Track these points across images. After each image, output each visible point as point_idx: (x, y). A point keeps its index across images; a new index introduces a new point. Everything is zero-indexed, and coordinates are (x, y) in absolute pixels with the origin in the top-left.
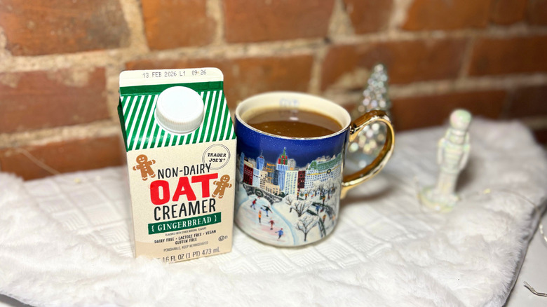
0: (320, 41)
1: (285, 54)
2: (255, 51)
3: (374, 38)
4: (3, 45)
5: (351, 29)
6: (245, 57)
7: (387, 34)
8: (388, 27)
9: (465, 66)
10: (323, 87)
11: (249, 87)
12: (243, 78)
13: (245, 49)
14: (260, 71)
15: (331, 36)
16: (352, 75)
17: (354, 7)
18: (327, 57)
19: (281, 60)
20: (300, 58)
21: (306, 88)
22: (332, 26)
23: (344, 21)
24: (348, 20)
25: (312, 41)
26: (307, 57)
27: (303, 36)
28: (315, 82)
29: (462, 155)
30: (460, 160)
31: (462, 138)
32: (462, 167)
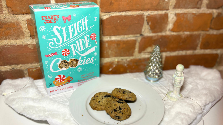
0: (138, 35)
1: (125, 40)
2: (113, 38)
3: (160, 34)
4: (29, 36)
5: (151, 31)
6: (110, 40)
7: (166, 33)
8: (166, 31)
9: (199, 45)
10: (140, 52)
11: (112, 51)
12: (109, 48)
13: (110, 38)
14: (116, 45)
15: (143, 33)
16: (152, 48)
17: (151, 23)
18: (141, 40)
19: (123, 41)
20: (131, 40)
21: (133, 52)
22: (143, 30)
23: (148, 28)
24: (149, 28)
25: (135, 35)
26: (134, 40)
27: (132, 34)
28: (137, 50)
29: (181, 81)
30: (180, 83)
31: (180, 75)
32: (181, 85)
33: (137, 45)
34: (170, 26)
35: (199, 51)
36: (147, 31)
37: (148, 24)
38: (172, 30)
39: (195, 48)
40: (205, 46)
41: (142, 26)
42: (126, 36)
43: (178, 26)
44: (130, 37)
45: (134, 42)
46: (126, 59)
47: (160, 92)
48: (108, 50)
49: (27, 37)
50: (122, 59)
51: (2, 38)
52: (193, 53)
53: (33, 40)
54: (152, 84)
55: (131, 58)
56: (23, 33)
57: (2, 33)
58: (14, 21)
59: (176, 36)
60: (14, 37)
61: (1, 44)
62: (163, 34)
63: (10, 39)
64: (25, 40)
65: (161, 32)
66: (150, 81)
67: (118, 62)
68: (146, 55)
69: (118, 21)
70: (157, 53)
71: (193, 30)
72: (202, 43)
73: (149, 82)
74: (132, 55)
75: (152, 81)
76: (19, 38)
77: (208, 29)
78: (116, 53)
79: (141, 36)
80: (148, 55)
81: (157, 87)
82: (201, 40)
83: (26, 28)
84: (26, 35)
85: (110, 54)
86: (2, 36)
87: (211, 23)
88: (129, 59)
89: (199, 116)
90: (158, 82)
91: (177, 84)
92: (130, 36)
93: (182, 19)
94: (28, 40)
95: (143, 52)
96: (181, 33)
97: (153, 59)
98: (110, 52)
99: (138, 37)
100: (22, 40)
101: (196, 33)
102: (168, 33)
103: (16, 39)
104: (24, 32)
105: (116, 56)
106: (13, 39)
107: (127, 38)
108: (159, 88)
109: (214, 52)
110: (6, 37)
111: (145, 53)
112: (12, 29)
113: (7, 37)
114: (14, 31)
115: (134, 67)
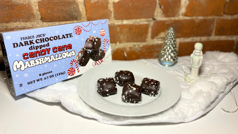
0: (151, 19)
1: (137, 24)
2: (125, 22)
3: (173, 18)
4: (40, 18)
5: (163, 15)
6: (122, 24)
7: (179, 18)
8: (179, 15)
9: (214, 31)
10: (153, 37)
11: (123, 36)
12: (121, 32)
13: (122, 22)
14: (128, 30)
15: (155, 18)
16: (165, 33)
17: (164, 7)
18: (154, 25)
19: (136, 25)
20: (143, 25)
21: (146, 37)
22: (156, 14)
23: (160, 12)
24: (162, 12)
25: (148, 19)
26: (146, 25)
27: (144, 18)
28: (149, 35)
29: (199, 60)
30: (199, 62)
31: (199, 53)
32: (200, 65)
33: (150, 30)
34: (183, 10)
35: (214, 38)
36: (159, 15)
37: (161, 7)
38: (185, 15)
39: (209, 35)
40: (220, 32)
41: (154, 9)
42: (138, 20)
43: (191, 10)
44: (142, 22)
45: (147, 26)
46: (139, 45)
47: (177, 75)
48: (119, 35)
49: (37, 19)
50: (134, 45)
51: (12, 20)
52: (208, 39)
53: (43, 23)
54: (168, 68)
55: (144, 44)
56: (33, 15)
57: (13, 14)
58: (25, 3)
59: (189, 20)
60: (24, 19)
61: (11, 26)
62: (177, 18)
63: (20, 21)
64: (35, 23)
65: (174, 16)
66: (164, 65)
67: (130, 48)
68: (159, 40)
69: (130, 4)
70: (172, 34)
71: (207, 15)
72: (216, 28)
73: (164, 67)
74: (145, 41)
75: (167, 66)
76: (30, 20)
77: (222, 14)
78: (128, 38)
79: (154, 20)
80: (161, 41)
81: (173, 71)
82: (215, 25)
83: (37, 10)
84: (36, 18)
85: (121, 39)
86: (12, 19)
87: (224, 7)
88: (142, 44)
89: (221, 95)
90: (173, 67)
91: (195, 65)
92: (143, 20)
93: (195, 3)
94: (38, 23)
95: (156, 37)
96: (194, 18)
97: (168, 42)
98: (122, 37)
99: (150, 21)
100: (32, 23)
101: (210, 18)
102: (181, 18)
103: (27, 22)
104: (35, 14)
105: (128, 41)
106: (23, 22)
107: (139, 22)
108: (176, 72)
109: (230, 38)
110: (16, 19)
111: (158, 38)
112: (23, 11)
113: (18, 20)
114: (25, 14)
115: (146, 54)
